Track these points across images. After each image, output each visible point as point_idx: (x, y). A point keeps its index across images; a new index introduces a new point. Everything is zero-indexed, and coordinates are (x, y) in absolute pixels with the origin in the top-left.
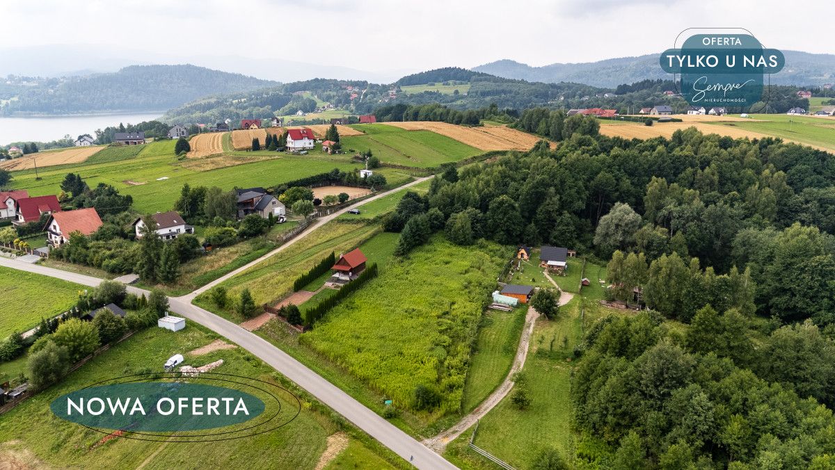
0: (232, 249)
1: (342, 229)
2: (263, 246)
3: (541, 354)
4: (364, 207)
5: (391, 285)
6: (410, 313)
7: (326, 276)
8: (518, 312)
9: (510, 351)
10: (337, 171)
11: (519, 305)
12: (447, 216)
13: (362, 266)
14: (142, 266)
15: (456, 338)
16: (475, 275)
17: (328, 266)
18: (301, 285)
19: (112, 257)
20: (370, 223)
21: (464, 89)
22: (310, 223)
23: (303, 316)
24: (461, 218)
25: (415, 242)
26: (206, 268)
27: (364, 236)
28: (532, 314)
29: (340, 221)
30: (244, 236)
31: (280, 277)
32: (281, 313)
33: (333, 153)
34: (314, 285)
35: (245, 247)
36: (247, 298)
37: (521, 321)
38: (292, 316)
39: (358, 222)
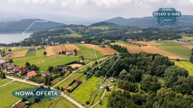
0: (58, 78)
1: (77, 74)
2: (63, 78)
3: (105, 96)
4: (80, 69)
5: (84, 85)
6: (87, 90)
7: (74, 83)
8: (104, 89)
9: (101, 96)
10: (76, 61)
11: (104, 88)
12: (95, 72)
13: (80, 81)
14: (45, 82)
15: (93, 94)
16: (98, 83)
17: (74, 81)
18: (70, 85)
19: (39, 80)
20: (81, 72)
21: (107, 28)
22: (71, 73)
23: (71, 91)
24: (97, 72)
25: (89, 76)
26: (55, 82)
27: (80, 75)
28: (106, 90)
29: (76, 72)
30: (60, 76)
31: (66, 84)
32: (67, 90)
33: (75, 55)
34: (72, 85)
35: (60, 78)
36: (62, 88)
37: (104, 91)
38: (69, 91)
39: (79, 72)
